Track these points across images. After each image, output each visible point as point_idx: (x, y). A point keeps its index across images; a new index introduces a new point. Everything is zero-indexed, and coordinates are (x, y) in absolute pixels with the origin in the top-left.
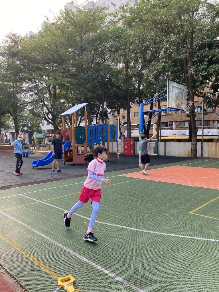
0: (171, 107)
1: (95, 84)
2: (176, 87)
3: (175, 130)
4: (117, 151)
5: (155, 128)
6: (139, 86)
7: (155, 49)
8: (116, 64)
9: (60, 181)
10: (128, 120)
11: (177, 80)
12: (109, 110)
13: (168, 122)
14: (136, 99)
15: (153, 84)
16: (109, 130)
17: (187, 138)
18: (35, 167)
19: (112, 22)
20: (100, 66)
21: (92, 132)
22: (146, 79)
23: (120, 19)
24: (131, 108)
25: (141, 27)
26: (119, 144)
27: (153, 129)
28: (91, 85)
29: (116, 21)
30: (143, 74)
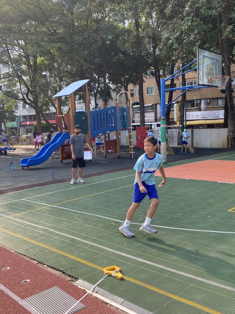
1: (94, 51)
2: (208, 57)
3: (205, 110)
4: (129, 143)
5: (177, 109)
6: (154, 51)
10: (141, 99)
12: (113, 86)
13: (195, 100)
14: (150, 68)
16: (119, 114)
17: (222, 121)
18: (25, 168)
20: (99, 24)
21: (96, 119)
24: (144, 82)
27: (173, 110)
28: (89, 52)
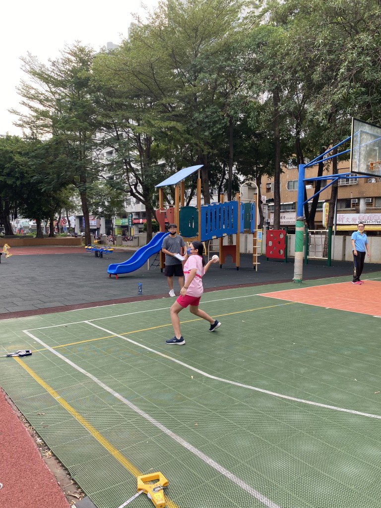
0: (356, 170)
1: (217, 131)
2: (367, 133)
3: (366, 213)
4: (254, 250)
5: (327, 210)
6: (298, 133)
7: (330, 63)
8: (256, 93)
9: (153, 301)
10: (276, 194)
11: (372, 120)
12: (241, 178)
13: (351, 199)
14: (291, 156)
15: (325, 128)
16: (240, 212)
18: (112, 276)
19: (251, 16)
20: (226, 98)
21: (209, 217)
22: (312, 120)
23: (265, 11)
24: (283, 173)
25: (304, 22)
26: (257, 238)
27: (322, 211)
28: (211, 134)
29: (258, 14)
30: (305, 111)
